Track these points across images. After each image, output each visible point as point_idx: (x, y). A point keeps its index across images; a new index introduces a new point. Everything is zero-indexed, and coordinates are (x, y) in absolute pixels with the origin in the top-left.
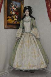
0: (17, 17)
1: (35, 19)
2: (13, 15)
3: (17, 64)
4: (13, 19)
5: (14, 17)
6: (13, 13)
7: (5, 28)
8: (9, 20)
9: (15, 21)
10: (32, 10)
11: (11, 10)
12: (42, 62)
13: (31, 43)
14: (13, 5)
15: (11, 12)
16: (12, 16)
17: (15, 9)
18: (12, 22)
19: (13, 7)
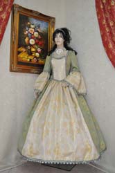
0: (39, 50)
1: (76, 53)
2: (31, 46)
3: (31, 148)
4: (30, 53)
5: (33, 50)
6: (32, 42)
7: (11, 70)
8: (21, 55)
9: (35, 57)
10: (71, 36)
11: (27, 35)
12: (89, 147)
13: (64, 102)
14: (32, 26)
15: (27, 40)
16: (29, 47)
17: (36, 34)
18: (28, 60)
19: (31, 30)
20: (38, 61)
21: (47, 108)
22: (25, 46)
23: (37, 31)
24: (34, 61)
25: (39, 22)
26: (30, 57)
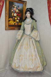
1: (36, 21)
3: (15, 65)
4: (14, 21)
5: (16, 19)
6: (15, 15)
8: (10, 22)
9: (17, 22)
11: (13, 12)
14: (15, 7)
15: (13, 14)
16: (14, 18)
17: (17, 11)
19: (15, 9)
20: (18, 24)
21: (22, 48)
22: (12, 17)
23: (18, 9)
24: (16, 24)
25: (19, 4)
26: (14, 23)
